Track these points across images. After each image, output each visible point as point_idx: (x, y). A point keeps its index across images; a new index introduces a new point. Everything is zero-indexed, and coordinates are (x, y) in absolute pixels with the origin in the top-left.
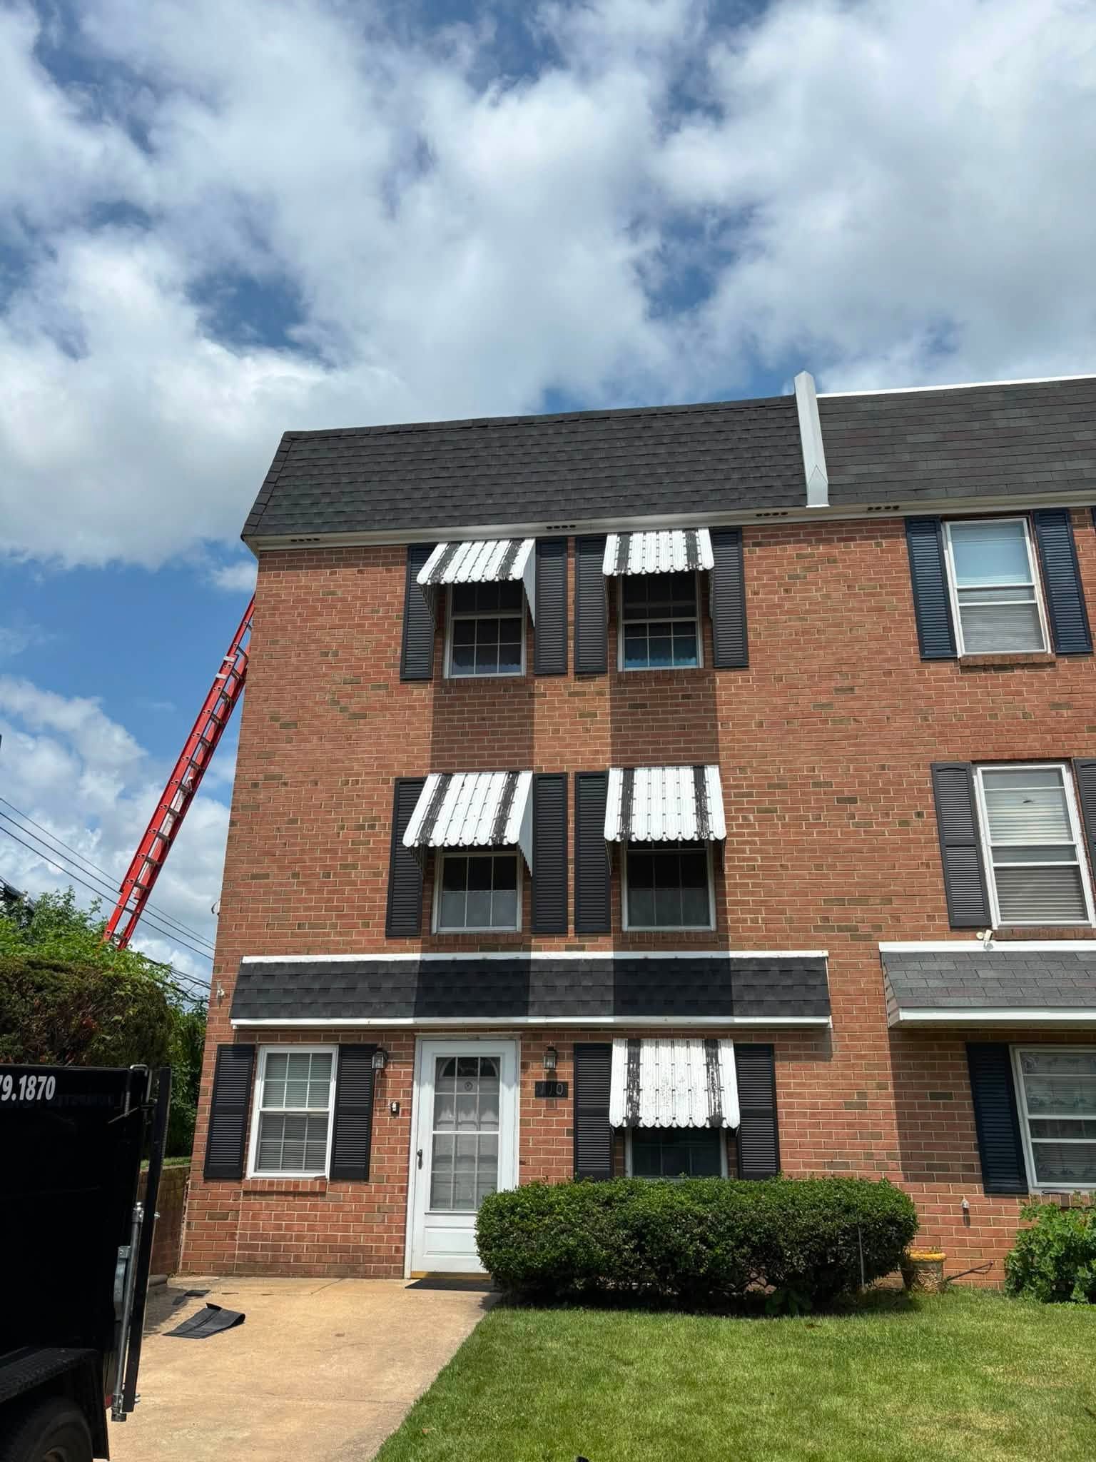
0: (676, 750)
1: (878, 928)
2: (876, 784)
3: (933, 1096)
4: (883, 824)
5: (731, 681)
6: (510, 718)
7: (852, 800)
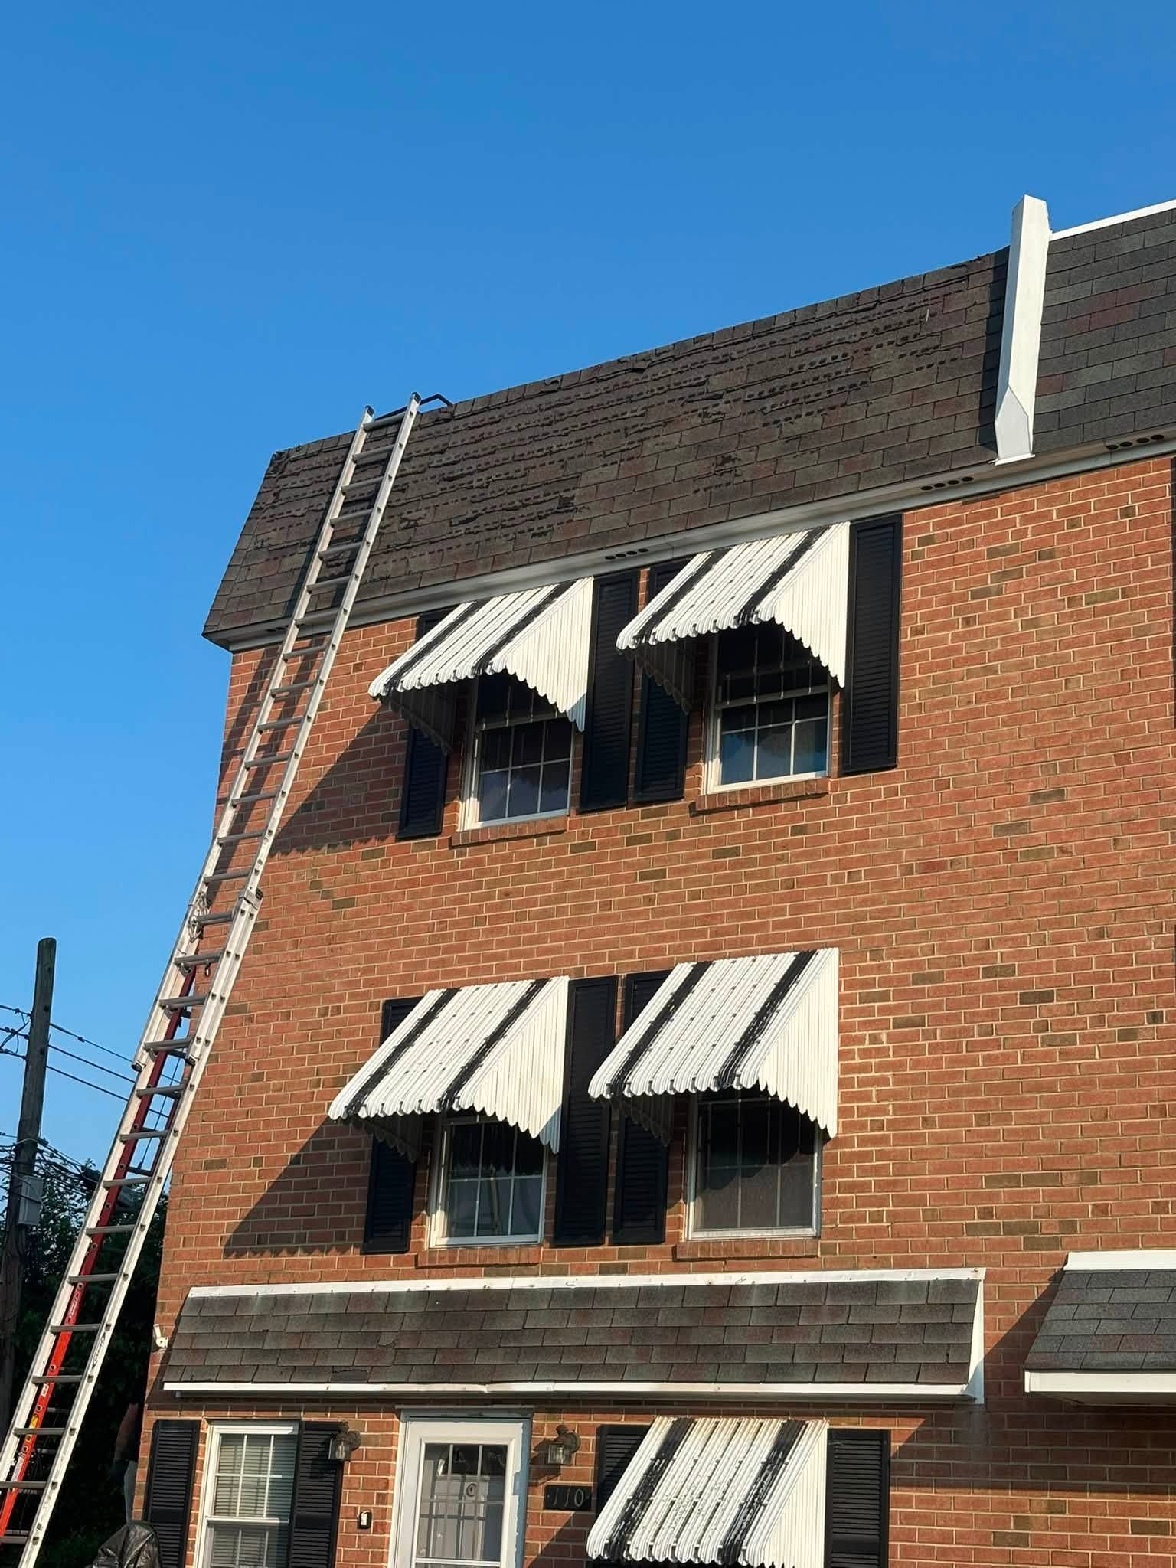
0: (777, 925)
1: (1069, 1227)
2: (1087, 964)
3: (1139, 1527)
4: (1093, 1038)
5: (867, 796)
6: (544, 889)
7: (1047, 997)
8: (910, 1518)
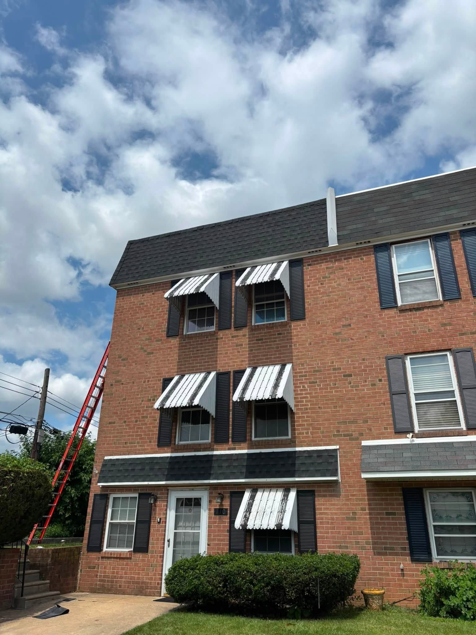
0: (275, 358)
1: (361, 434)
2: (361, 367)
3: (387, 514)
4: (364, 386)
5: (298, 326)
6: (208, 349)
7: (350, 376)
8: (321, 514)
